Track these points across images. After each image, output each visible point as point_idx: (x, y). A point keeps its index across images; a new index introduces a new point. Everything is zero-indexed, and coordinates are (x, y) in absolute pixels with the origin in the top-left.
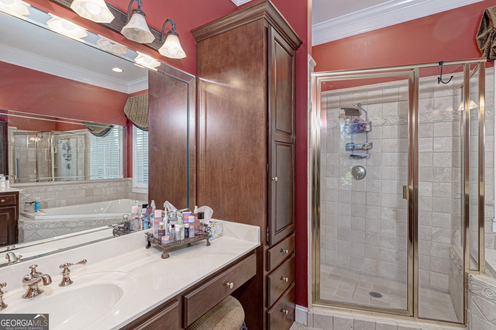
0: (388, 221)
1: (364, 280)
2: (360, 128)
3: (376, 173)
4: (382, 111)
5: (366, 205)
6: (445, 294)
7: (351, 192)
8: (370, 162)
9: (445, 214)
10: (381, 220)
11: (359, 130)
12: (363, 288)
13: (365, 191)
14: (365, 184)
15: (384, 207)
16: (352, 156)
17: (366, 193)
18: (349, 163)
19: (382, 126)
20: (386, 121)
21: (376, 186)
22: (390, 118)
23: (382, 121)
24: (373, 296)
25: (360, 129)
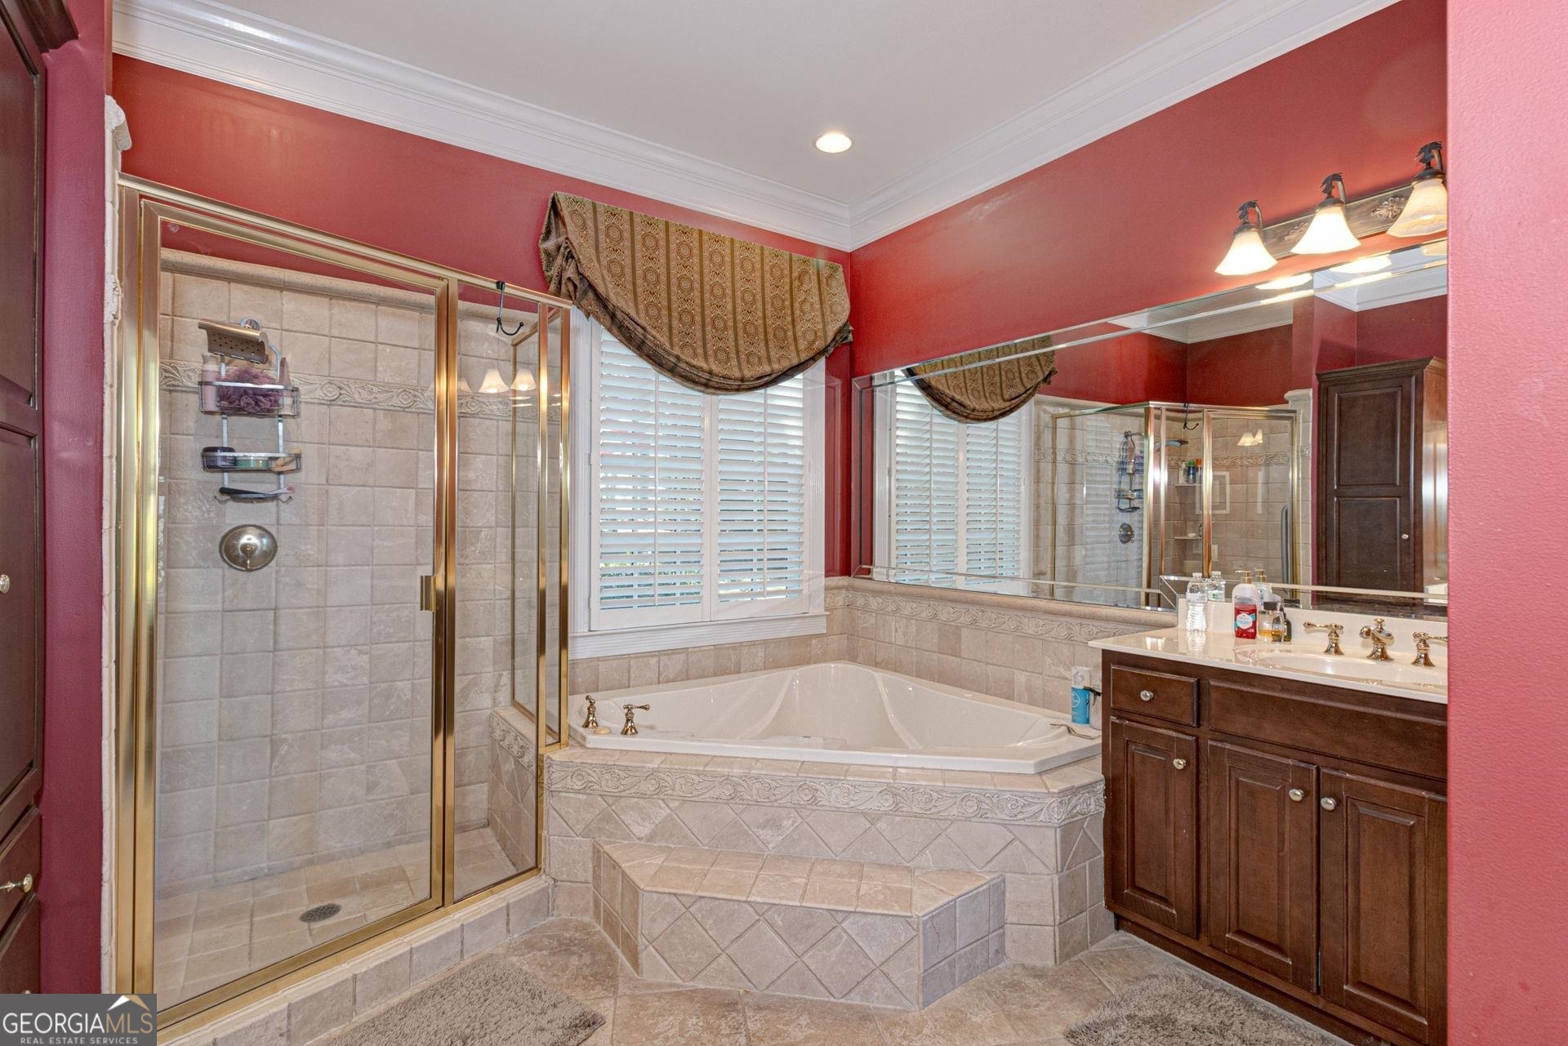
0: (346, 685)
1: (273, 892)
2: (260, 401)
3: (309, 547)
4: (330, 363)
5: (275, 650)
6: (481, 830)
7: (219, 615)
8: (288, 513)
9: (482, 639)
10: (323, 687)
11: (257, 408)
12: (278, 914)
13: (273, 606)
14: (273, 583)
15: (334, 647)
16: (224, 491)
17: (275, 613)
18: (212, 515)
19: (329, 405)
20: (340, 394)
21: (309, 586)
22: (352, 387)
23: (330, 392)
24: (314, 920)
25: (261, 404)
